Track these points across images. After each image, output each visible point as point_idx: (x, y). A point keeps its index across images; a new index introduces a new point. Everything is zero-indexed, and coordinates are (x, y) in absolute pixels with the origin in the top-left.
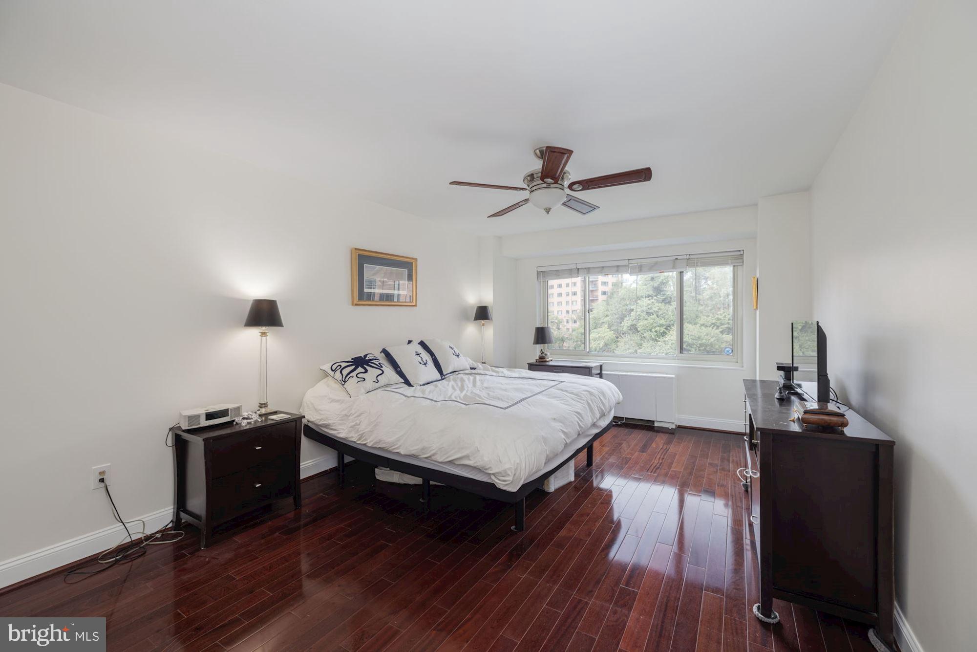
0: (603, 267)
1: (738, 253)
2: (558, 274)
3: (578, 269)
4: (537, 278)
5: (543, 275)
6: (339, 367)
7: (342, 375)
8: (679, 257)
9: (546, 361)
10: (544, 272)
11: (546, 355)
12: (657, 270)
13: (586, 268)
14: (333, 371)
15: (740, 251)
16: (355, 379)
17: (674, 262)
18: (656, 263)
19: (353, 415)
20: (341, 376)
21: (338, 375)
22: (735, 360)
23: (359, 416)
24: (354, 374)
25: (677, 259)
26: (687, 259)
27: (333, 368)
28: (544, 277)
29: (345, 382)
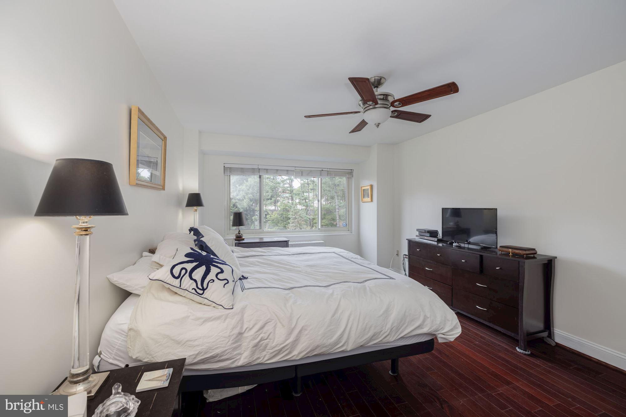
0: (277, 170)
1: (351, 171)
2: (242, 171)
3: (259, 169)
4: (224, 173)
5: (228, 170)
6: (184, 271)
7: (195, 281)
8: (324, 169)
9: (243, 240)
10: (230, 168)
11: (242, 234)
12: (312, 176)
13: (265, 169)
14: (177, 278)
15: (352, 170)
16: (218, 284)
17: (321, 172)
18: (311, 171)
19: (251, 329)
20: (195, 284)
21: (187, 282)
22: (347, 229)
23: (262, 328)
24: (212, 275)
25: (322, 170)
26: (328, 171)
27: (176, 274)
28: (230, 172)
29: (204, 290)
